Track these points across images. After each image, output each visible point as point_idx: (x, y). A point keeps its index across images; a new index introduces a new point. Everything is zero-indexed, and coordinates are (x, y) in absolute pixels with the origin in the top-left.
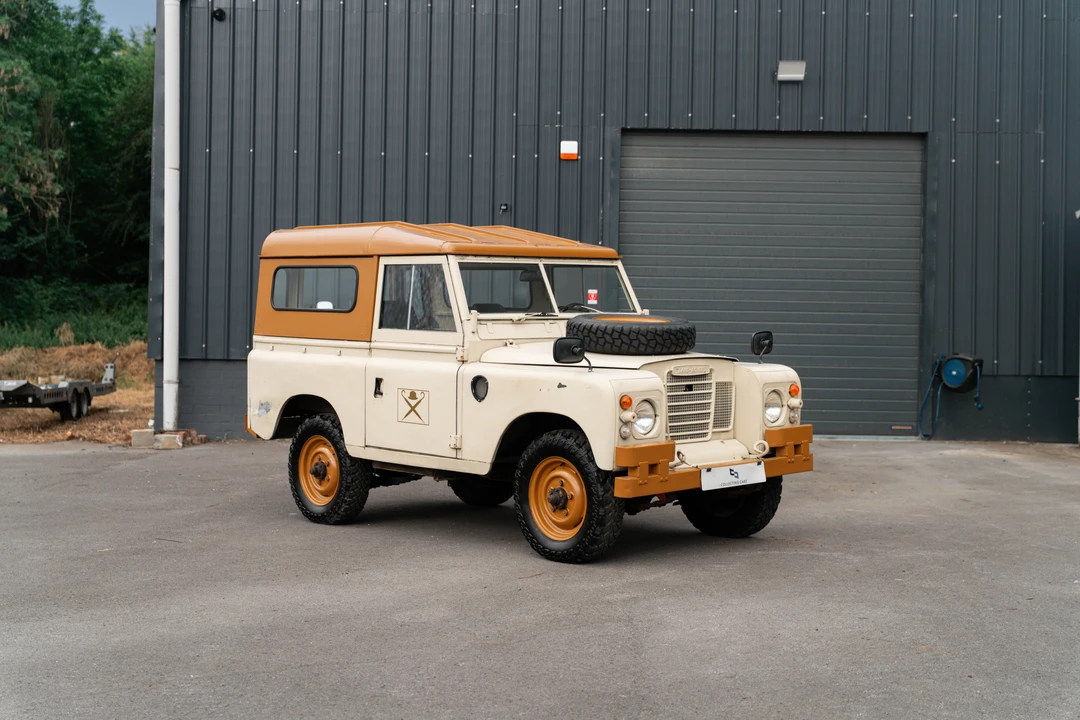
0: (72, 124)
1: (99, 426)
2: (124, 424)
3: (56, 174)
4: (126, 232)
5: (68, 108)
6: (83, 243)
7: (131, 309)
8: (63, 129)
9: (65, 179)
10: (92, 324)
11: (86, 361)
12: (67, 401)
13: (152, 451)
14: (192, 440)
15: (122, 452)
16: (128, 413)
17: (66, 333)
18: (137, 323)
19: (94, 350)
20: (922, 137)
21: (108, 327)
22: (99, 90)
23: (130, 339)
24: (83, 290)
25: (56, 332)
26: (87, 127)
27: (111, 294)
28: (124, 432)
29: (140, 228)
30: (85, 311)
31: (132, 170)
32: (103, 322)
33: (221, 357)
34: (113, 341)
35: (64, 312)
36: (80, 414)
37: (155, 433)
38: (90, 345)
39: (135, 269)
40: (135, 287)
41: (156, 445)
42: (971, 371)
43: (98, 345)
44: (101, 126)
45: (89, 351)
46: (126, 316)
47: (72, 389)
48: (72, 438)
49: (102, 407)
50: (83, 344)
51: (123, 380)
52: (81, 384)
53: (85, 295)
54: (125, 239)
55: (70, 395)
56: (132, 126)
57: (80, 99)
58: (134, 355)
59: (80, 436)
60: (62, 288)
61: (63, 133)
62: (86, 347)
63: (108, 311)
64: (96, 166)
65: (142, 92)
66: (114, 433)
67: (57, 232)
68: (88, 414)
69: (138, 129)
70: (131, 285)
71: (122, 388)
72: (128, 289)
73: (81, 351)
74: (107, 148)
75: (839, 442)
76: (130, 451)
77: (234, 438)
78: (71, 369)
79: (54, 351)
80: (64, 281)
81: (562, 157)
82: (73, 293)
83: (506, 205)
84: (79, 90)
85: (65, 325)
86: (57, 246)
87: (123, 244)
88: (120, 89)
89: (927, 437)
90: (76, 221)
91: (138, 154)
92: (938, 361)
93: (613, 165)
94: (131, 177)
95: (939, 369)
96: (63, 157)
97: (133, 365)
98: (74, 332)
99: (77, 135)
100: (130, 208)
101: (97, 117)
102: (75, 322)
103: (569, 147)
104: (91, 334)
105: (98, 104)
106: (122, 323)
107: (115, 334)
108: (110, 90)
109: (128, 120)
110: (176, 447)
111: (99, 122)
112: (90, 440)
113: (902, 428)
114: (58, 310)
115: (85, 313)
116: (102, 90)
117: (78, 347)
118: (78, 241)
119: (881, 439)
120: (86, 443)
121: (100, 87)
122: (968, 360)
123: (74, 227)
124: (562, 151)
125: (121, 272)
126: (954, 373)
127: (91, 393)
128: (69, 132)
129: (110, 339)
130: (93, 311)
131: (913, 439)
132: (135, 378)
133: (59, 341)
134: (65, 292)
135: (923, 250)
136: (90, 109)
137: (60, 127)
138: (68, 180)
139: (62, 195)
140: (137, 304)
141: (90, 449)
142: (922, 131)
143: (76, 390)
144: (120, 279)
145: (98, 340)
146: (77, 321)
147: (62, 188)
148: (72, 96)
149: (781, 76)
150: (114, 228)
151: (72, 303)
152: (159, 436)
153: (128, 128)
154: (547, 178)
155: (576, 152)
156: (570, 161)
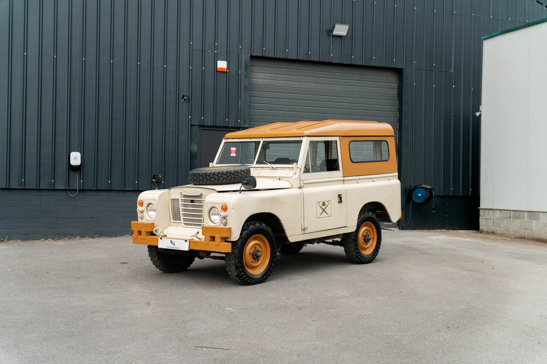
33: (5, 187)
42: (429, 194)
81: (218, 70)
83: (186, 96)
89: (403, 229)
92: (407, 189)
93: (245, 76)
95: (409, 193)
103: (222, 65)
122: (428, 188)
124: (218, 67)
126: (420, 195)
135: (400, 130)
142: (400, 67)
149: (335, 33)
154: (209, 82)
155: (226, 68)
156: (222, 72)
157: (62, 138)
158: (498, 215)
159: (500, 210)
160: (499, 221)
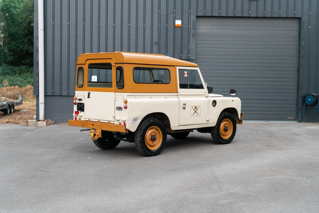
0: (7, 14)
1: (17, 117)
2: (26, 116)
3: (2, 31)
4: (25, 49)
5: (5, 9)
6: (11, 53)
7: (27, 75)
8: (4, 16)
9: (5, 32)
10: (14, 80)
11: (13, 92)
12: (6, 109)
13: (36, 128)
14: (49, 123)
15: (25, 128)
16: (27, 112)
17: (6, 82)
18: (29, 79)
19: (15, 88)
20: (300, 19)
21: (20, 81)
22: (15, 3)
23: (27, 84)
24: (11, 68)
25: (3, 82)
26: (12, 15)
27: (20, 70)
28: (26, 120)
29: (29, 48)
30: (12, 75)
31: (26, 29)
32: (18, 79)
33: (59, 95)
34: (21, 85)
35: (5, 75)
36: (10, 113)
37: (37, 121)
38: (14, 87)
39: (28, 61)
40: (28, 67)
41: (37, 125)
42: (316, 99)
43: (16, 86)
44: (16, 15)
45: (13, 89)
46: (25, 77)
47: (8, 105)
48: (8, 122)
49: (18, 109)
50: (11, 86)
51: (25, 98)
52: (11, 102)
53: (12, 70)
54: (24, 52)
55: (7, 106)
56: (26, 15)
57: (9, 6)
58: (28, 90)
59: (11, 122)
60: (4, 68)
61: (4, 17)
62: (13, 87)
63: (19, 75)
64: (14, 28)
65: (29, 4)
66: (22, 120)
67: (2, 49)
68: (13, 112)
69: (28, 16)
70: (27, 67)
71: (25, 101)
72: (26, 68)
73: (11, 88)
74: (18, 22)
75: (270, 123)
76: (28, 128)
77: (64, 122)
78: (8, 94)
79: (2, 89)
80: (5, 65)
81: (176, 26)
82: (8, 69)
83: (157, 42)
84: (9, 3)
85: (5, 80)
86: (2, 54)
87: (24, 53)
88: (22, 3)
89: (300, 121)
90: (9, 46)
91: (28, 24)
92: (304, 96)
93: (193, 29)
94: (26, 31)
95: (304, 98)
96: (4, 25)
97: (28, 93)
98: (8, 82)
99: (9, 18)
100: (26, 42)
101: (15, 12)
102: (9, 79)
103: (178, 22)
104: (14, 83)
105: (15, 8)
106: (24, 79)
107: (22, 83)
108: (19, 3)
109: (25, 13)
110: (44, 126)
111: (15, 14)
112: (14, 123)
113: (291, 118)
114: (3, 75)
115: (12, 76)
116: (16, 3)
117: (10, 87)
118: (9, 52)
119: (284, 122)
120: (13, 124)
121: (16, 2)
122: (315, 96)
123: (8, 48)
124: (176, 24)
125: (23, 62)
126: (310, 100)
127: (14, 105)
128: (6, 17)
129: (20, 84)
130: (15, 75)
131: (294, 122)
132: (29, 97)
133: (3, 85)
134: (5, 69)
135: (299, 58)
136: (12, 9)
137: (3, 15)
138: (6, 32)
139: (4, 37)
140: (29, 73)
141: (14, 126)
142: (299, 17)
143: (9, 105)
144: (23, 65)
145: (16, 85)
146: (9, 78)
147: (4, 35)
148: (6, 5)
150: (21, 48)
151: (8, 72)
152: (38, 122)
153: (25, 16)
154: (171, 33)
155: (181, 24)
156: (178, 27)
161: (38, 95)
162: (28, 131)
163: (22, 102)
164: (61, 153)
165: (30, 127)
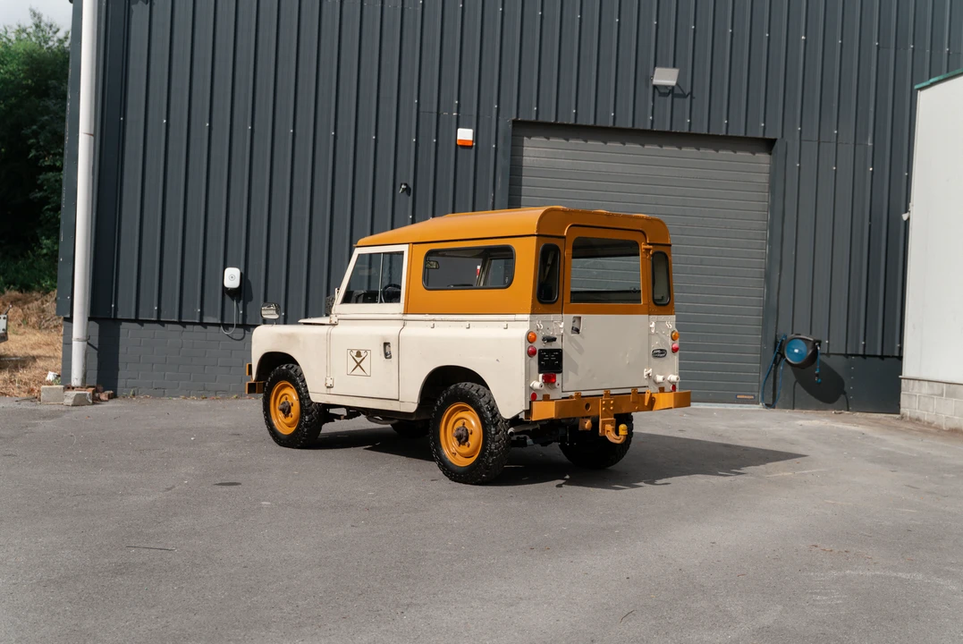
1: (1, 377)
13: (64, 408)
14: (101, 397)
15: (34, 408)
20: (772, 142)
23: (5, 289)
33: (130, 317)
37: (64, 390)
41: (65, 401)
42: (812, 350)
66: (16, 385)
75: (697, 409)
76: (43, 408)
77: (140, 394)
81: (458, 143)
83: (406, 184)
89: (770, 406)
92: (780, 339)
93: (504, 152)
95: (780, 348)
103: (465, 134)
110: (87, 403)
113: (747, 397)
119: (729, 407)
122: (808, 340)
124: (459, 138)
126: (796, 351)
131: (754, 407)
135: (769, 242)
142: (772, 137)
149: (656, 81)
152: (69, 393)
155: (471, 139)
156: (465, 147)
157: (216, 247)
158: (926, 388)
159: (929, 381)
160: (927, 399)
161: (68, 316)
162: (44, 418)
163: (6, 334)
164: (174, 487)
165: (47, 407)
